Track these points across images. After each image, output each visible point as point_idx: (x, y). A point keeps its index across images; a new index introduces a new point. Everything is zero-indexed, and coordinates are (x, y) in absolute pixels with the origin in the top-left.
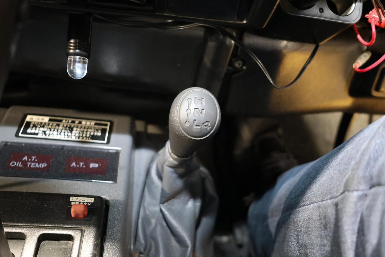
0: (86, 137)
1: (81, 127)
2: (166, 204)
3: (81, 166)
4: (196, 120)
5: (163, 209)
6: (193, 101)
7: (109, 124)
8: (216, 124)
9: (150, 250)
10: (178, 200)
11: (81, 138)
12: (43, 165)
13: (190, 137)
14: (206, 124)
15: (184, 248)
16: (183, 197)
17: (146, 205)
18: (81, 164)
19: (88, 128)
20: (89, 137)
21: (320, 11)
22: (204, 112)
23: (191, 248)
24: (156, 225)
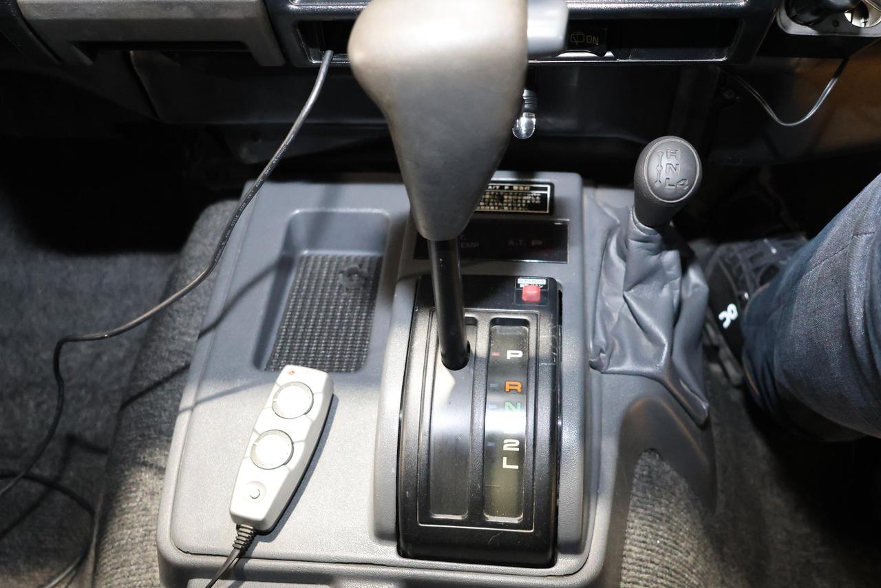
0: (522, 206)
1: (513, 193)
2: (632, 291)
3: (521, 244)
4: (668, 179)
5: (628, 298)
6: (665, 155)
7: (549, 187)
8: (695, 182)
9: (613, 349)
10: (648, 286)
11: (515, 208)
12: (475, 245)
13: (661, 200)
14: (682, 183)
15: (658, 348)
16: (655, 282)
17: (603, 295)
18: (521, 241)
19: (522, 196)
20: (525, 207)
21: (833, 24)
22: (679, 168)
23: (668, 347)
24: (619, 319)
